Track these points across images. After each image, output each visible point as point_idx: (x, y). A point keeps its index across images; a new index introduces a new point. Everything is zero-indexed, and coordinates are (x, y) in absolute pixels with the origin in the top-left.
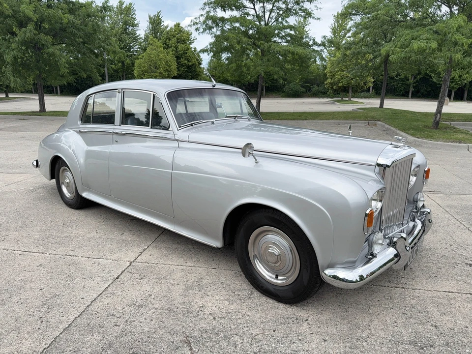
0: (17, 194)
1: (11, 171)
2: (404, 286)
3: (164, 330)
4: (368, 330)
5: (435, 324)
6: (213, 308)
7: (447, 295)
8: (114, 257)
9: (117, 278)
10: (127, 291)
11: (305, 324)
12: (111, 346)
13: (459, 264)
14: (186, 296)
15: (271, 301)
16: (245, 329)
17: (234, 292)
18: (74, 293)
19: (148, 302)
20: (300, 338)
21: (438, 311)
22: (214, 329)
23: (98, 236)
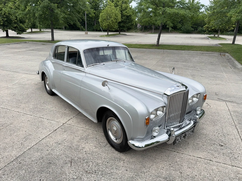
0: (30, 85)
1: (31, 73)
2: (179, 152)
3: (64, 155)
4: (148, 169)
5: (181, 172)
6: (88, 149)
7: (197, 159)
8: (58, 120)
9: (55, 130)
10: (57, 136)
11: (122, 162)
12: (42, 159)
13: (215, 144)
14: (79, 142)
15: (113, 149)
16: (96, 160)
17: (99, 143)
18: (37, 135)
19: (63, 142)
20: (117, 167)
21: (187, 166)
22: (83, 158)
23: (55, 109)
